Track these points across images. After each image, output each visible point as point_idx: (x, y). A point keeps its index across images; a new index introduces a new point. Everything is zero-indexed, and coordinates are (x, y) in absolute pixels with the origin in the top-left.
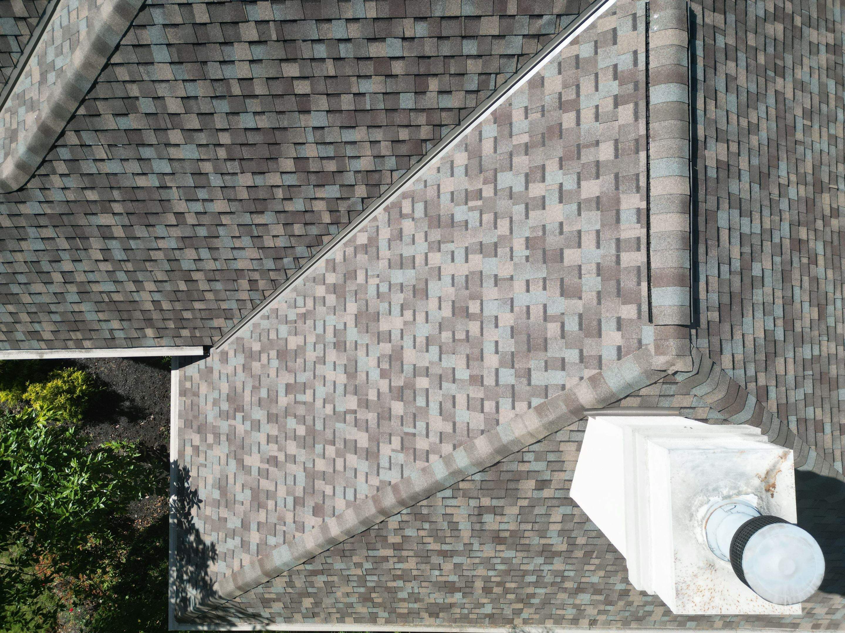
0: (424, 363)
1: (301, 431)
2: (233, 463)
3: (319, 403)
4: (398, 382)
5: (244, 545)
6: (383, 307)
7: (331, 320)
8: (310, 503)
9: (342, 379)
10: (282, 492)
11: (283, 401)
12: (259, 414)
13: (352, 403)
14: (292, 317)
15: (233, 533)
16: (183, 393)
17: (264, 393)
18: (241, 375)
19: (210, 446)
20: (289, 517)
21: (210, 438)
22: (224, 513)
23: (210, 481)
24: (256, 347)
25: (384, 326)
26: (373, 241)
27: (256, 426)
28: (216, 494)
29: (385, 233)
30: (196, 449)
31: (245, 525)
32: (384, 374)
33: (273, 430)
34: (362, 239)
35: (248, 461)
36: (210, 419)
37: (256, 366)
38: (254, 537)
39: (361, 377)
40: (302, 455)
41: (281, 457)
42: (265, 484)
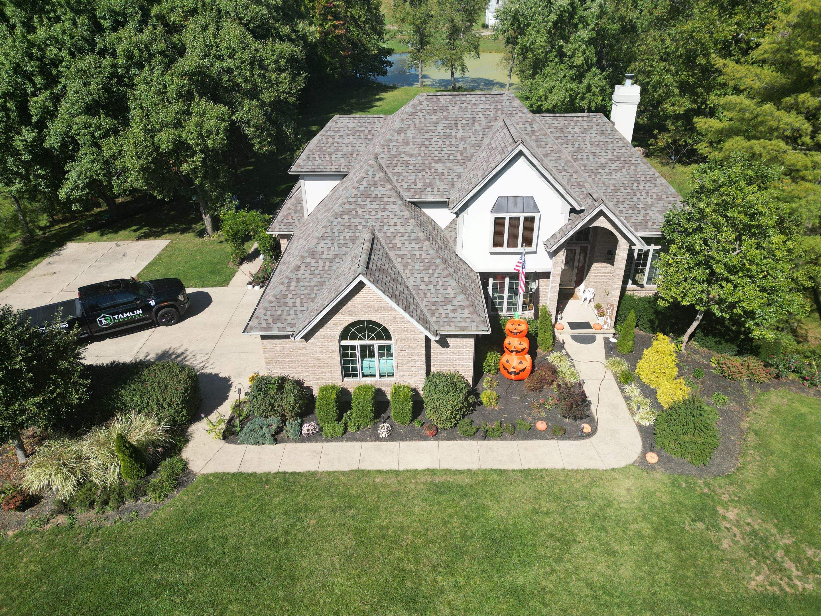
1: (636, 185)
2: (653, 208)
3: (627, 179)
4: (616, 159)
6: (599, 163)
7: (604, 176)
8: (654, 181)
9: (619, 173)
10: (655, 190)
11: (629, 191)
12: (635, 199)
13: (624, 170)
14: (604, 188)
17: (629, 197)
18: (625, 206)
19: (651, 217)
20: (661, 187)
21: (648, 217)
24: (615, 200)
25: (604, 162)
26: (583, 165)
27: (639, 199)
29: (581, 162)
30: (654, 223)
31: (670, 202)
33: (638, 194)
34: (583, 168)
35: (650, 202)
37: (621, 200)
40: (642, 184)
42: (655, 196)
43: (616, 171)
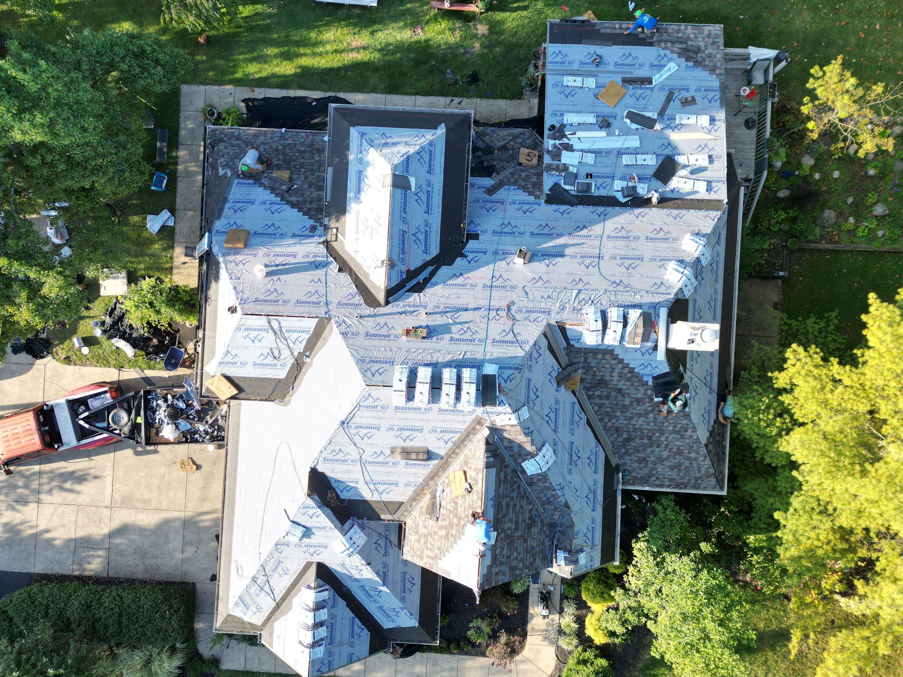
0: (643, 391)
1: (657, 434)
2: (665, 463)
3: (649, 427)
4: (648, 400)
5: (696, 459)
6: (621, 403)
8: (683, 433)
9: (642, 419)
10: (678, 443)
11: (645, 441)
12: (649, 450)
13: (651, 416)
15: (691, 464)
16: (634, 484)
17: (641, 448)
18: (633, 457)
19: (657, 472)
20: (687, 441)
21: (654, 472)
22: (683, 468)
23: (670, 473)
25: (627, 403)
26: (597, 404)
27: (653, 452)
28: (676, 470)
29: (597, 401)
30: (657, 479)
31: (688, 459)
32: (644, 404)
33: (655, 445)
34: (596, 408)
35: (665, 456)
36: (646, 472)
37: (630, 451)
38: (693, 455)
39: (643, 412)
40: (667, 435)
41: (665, 443)
42: (674, 450)
43: (639, 415)
